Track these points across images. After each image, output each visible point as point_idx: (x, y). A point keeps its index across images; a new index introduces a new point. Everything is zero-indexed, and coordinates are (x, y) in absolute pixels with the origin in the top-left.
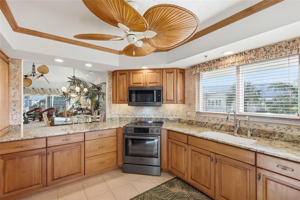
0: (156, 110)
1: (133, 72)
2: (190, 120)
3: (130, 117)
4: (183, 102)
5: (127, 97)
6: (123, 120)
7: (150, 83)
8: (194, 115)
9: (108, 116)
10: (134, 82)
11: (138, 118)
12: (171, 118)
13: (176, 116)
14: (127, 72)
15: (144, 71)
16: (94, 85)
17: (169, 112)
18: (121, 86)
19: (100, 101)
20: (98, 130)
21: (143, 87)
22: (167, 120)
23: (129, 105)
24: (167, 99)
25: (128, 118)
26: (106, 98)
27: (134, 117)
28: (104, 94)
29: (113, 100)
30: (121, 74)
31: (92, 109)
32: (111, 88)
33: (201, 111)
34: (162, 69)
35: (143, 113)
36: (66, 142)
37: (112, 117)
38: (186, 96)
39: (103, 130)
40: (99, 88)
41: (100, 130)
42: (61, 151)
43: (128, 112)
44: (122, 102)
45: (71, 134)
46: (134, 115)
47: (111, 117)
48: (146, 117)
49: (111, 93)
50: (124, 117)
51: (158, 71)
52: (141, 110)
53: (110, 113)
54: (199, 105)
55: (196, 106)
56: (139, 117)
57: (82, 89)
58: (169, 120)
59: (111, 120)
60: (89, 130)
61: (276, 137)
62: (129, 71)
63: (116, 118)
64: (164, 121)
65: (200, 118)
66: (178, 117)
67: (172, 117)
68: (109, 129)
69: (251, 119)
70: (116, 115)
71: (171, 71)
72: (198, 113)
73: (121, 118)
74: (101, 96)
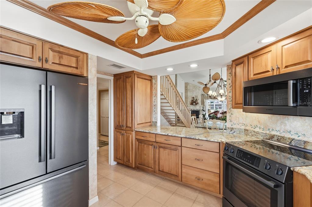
1: (254, 56)
3: (262, 132)
6: (250, 134)
7: (286, 67)
10: (255, 73)
11: (274, 135)
14: (246, 59)
15: (273, 48)
25: (258, 133)
27: (268, 132)
35: (288, 128)
36: (167, 142)
37: (234, 126)
39: (199, 140)
41: (195, 139)
43: (259, 122)
46: (269, 129)
47: (232, 127)
48: (293, 137)
50: (252, 129)
52: (282, 122)
53: (231, 121)
56: (278, 134)
59: (231, 131)
60: (185, 135)
62: (247, 56)
63: (240, 130)
68: (207, 141)
70: (240, 125)
73: (247, 130)
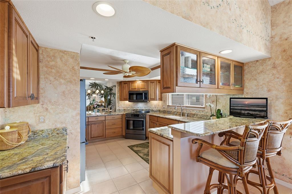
0: (146, 105)
1: (131, 82)
2: (164, 110)
3: (131, 109)
4: (161, 99)
5: (128, 97)
6: (126, 111)
7: (141, 89)
8: (166, 107)
9: (117, 108)
10: (132, 88)
11: (135, 109)
12: (154, 109)
13: (158, 108)
14: (128, 82)
15: (137, 82)
16: (107, 87)
17: (154, 106)
18: (125, 91)
19: (111, 99)
20: (112, 115)
21: (137, 91)
22: (152, 111)
23: (129, 102)
24: (151, 98)
25: (129, 110)
26: (116, 97)
28: (114, 94)
29: (120, 99)
30: (124, 84)
31: (106, 105)
32: (119, 92)
33: (170, 105)
34: (148, 81)
35: (138, 106)
36: (97, 120)
37: (120, 109)
38: (163, 96)
39: (114, 115)
40: (111, 89)
42: (95, 124)
43: (129, 106)
44: (125, 100)
45: (99, 116)
46: (133, 108)
48: (140, 109)
49: (119, 95)
50: (127, 109)
51: (146, 82)
53: (119, 107)
54: (169, 101)
55: (167, 102)
57: (100, 91)
58: (154, 111)
60: (107, 115)
61: (196, 116)
63: (122, 110)
64: (150, 111)
65: (169, 109)
66: (159, 109)
67: (156, 109)
68: (118, 115)
69: (187, 108)
70: (122, 108)
71: (153, 81)
72: (168, 106)
73: (125, 109)
74: (113, 96)
